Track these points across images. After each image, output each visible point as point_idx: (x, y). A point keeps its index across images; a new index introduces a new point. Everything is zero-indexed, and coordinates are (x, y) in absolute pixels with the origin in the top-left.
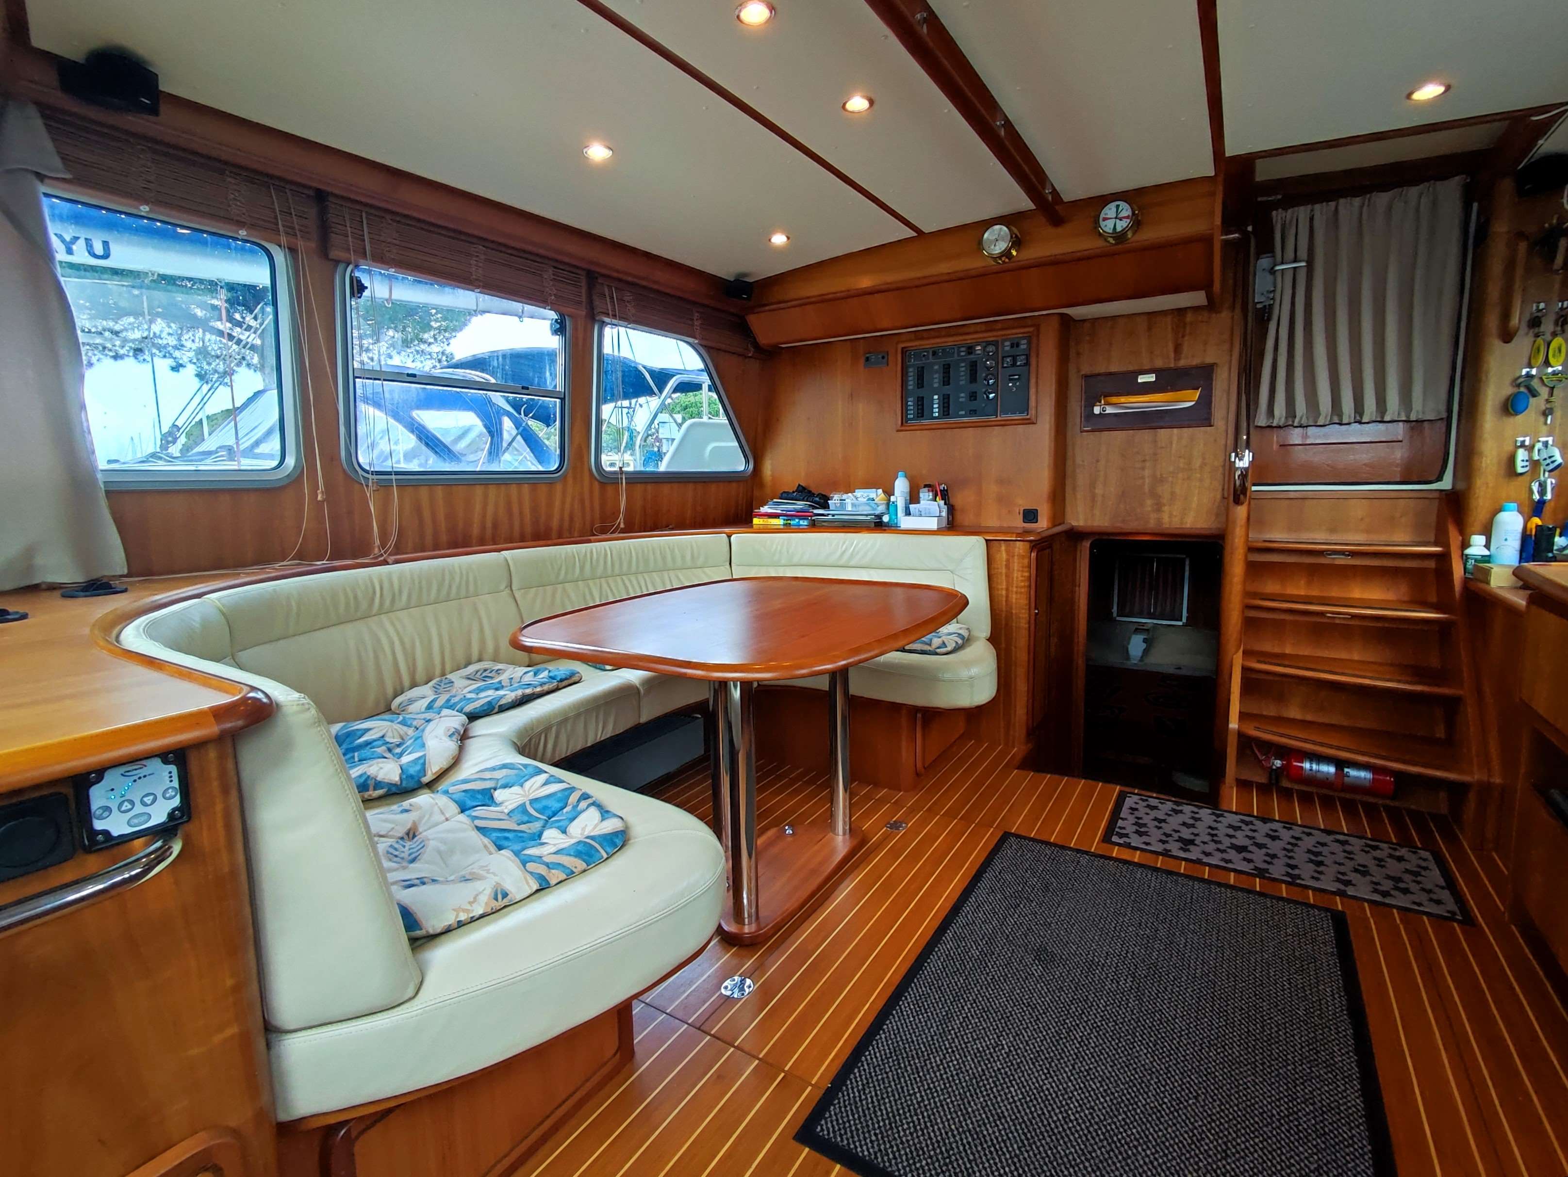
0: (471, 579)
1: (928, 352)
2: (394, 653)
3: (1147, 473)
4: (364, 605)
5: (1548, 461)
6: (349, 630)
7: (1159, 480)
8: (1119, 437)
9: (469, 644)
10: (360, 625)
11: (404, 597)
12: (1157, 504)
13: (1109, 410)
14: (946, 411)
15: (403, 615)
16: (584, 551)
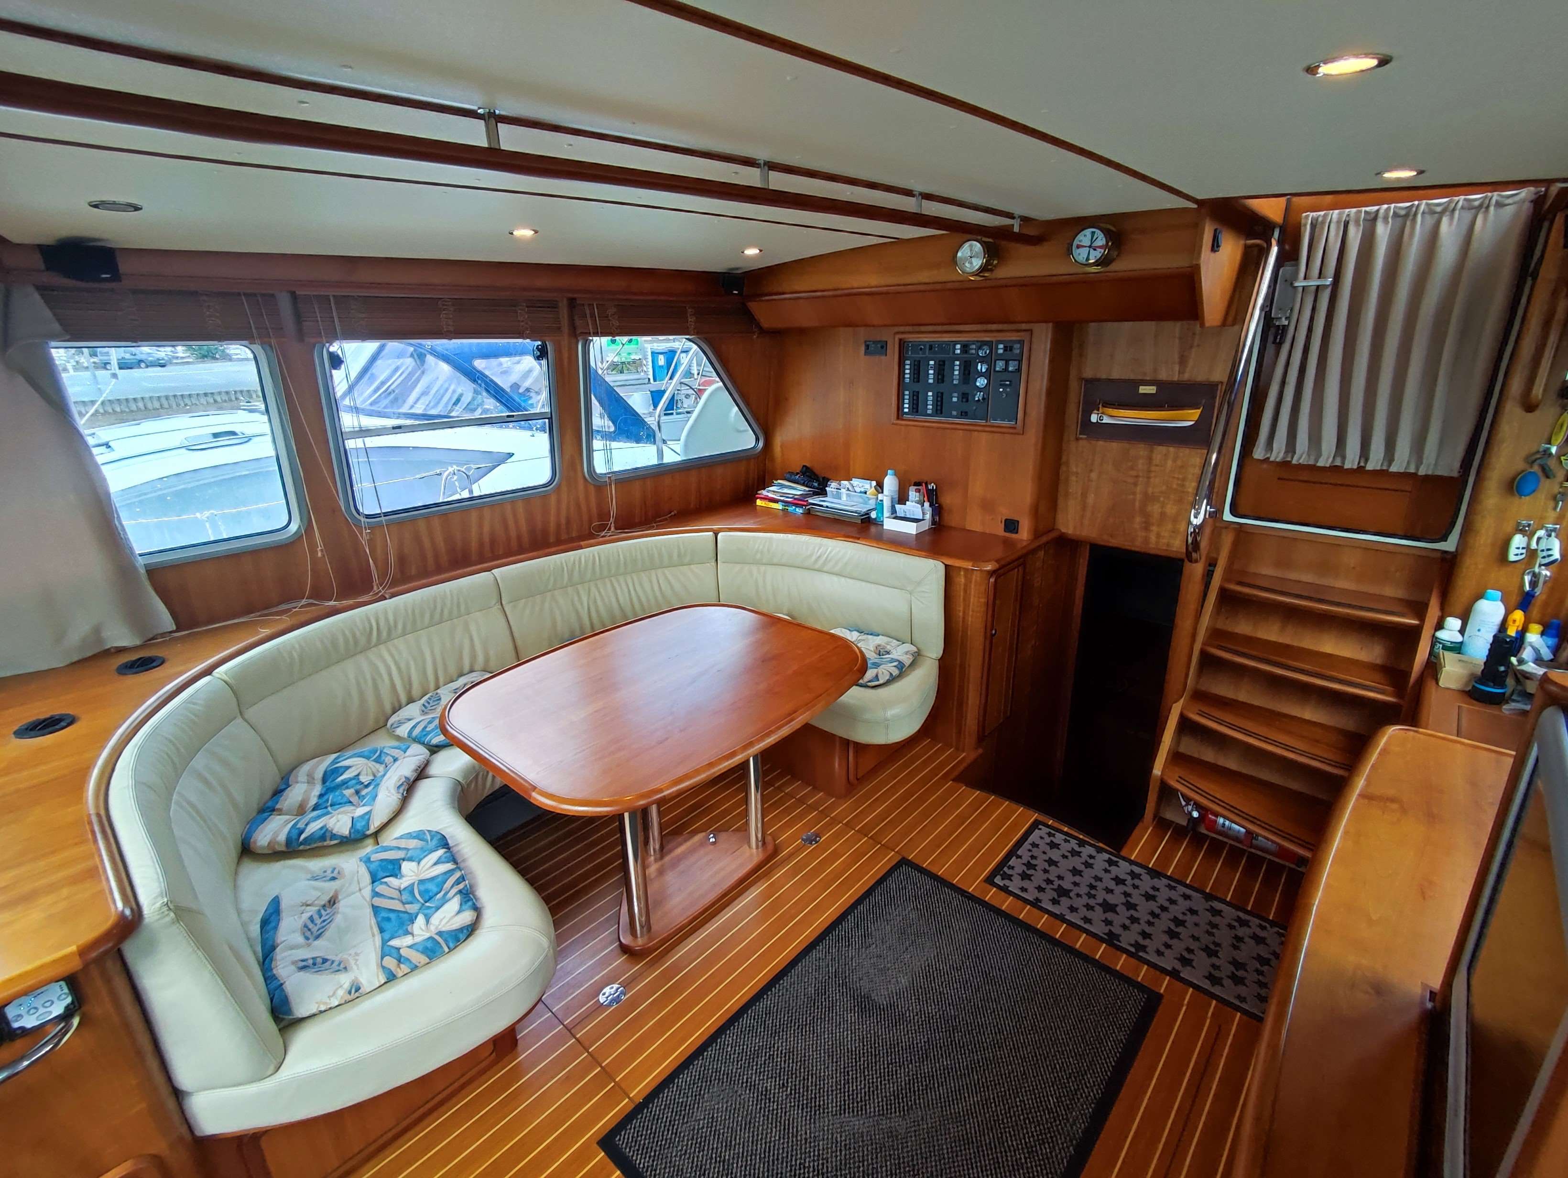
0: (461, 600)
1: (925, 346)
2: (390, 675)
3: (1139, 489)
4: (363, 641)
5: (1545, 554)
6: (349, 666)
7: (1148, 498)
8: (1115, 447)
9: (461, 658)
10: (361, 659)
11: (400, 627)
12: (1145, 522)
13: (1106, 420)
14: (939, 409)
15: (399, 643)
16: (572, 559)
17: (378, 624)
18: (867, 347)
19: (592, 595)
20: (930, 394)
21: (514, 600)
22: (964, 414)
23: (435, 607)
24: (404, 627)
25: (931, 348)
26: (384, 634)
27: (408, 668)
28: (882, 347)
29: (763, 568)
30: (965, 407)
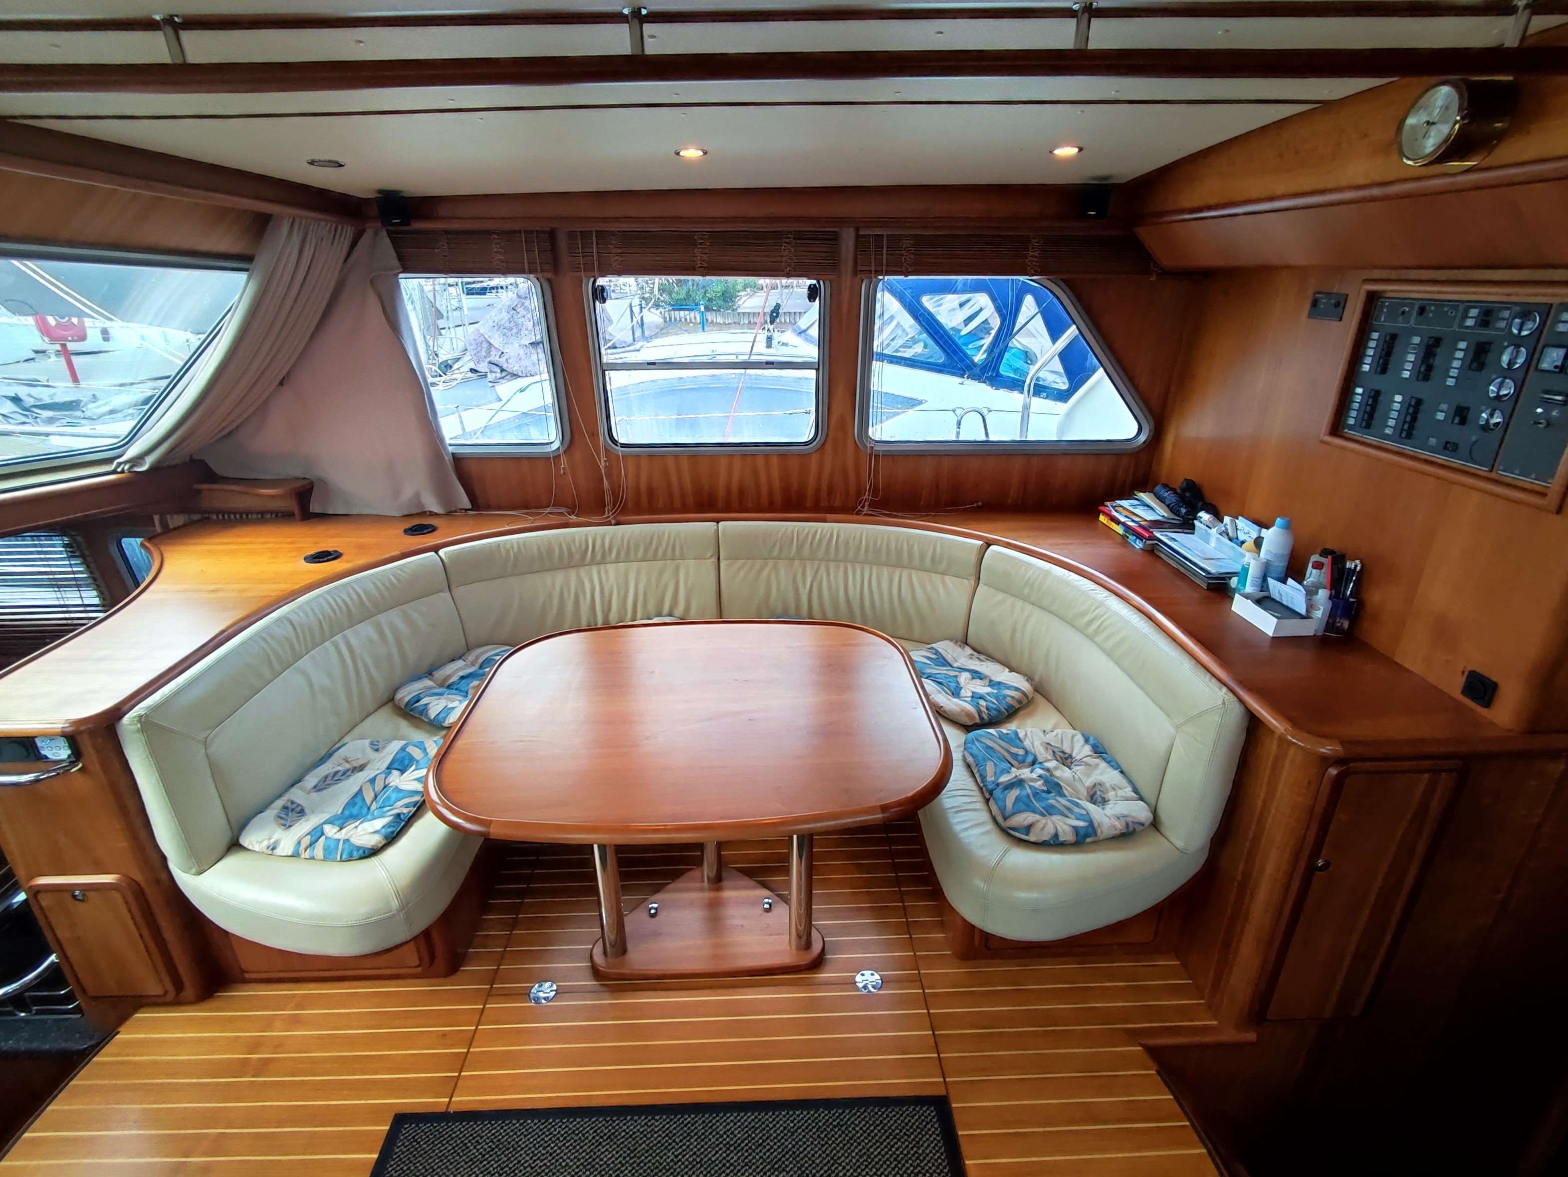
0: (677, 544)
1: (1413, 304)
2: (593, 595)
4: (577, 557)
6: (558, 577)
9: (662, 599)
11: (614, 553)
14: (1407, 429)
15: (611, 568)
16: (806, 531)
17: (594, 547)
18: (1315, 303)
19: (819, 575)
20: (1398, 398)
21: (733, 558)
22: (1450, 447)
23: (651, 544)
24: (618, 553)
25: (1422, 311)
26: (599, 556)
27: (611, 595)
28: (1337, 305)
29: (1029, 608)
30: (1456, 433)
